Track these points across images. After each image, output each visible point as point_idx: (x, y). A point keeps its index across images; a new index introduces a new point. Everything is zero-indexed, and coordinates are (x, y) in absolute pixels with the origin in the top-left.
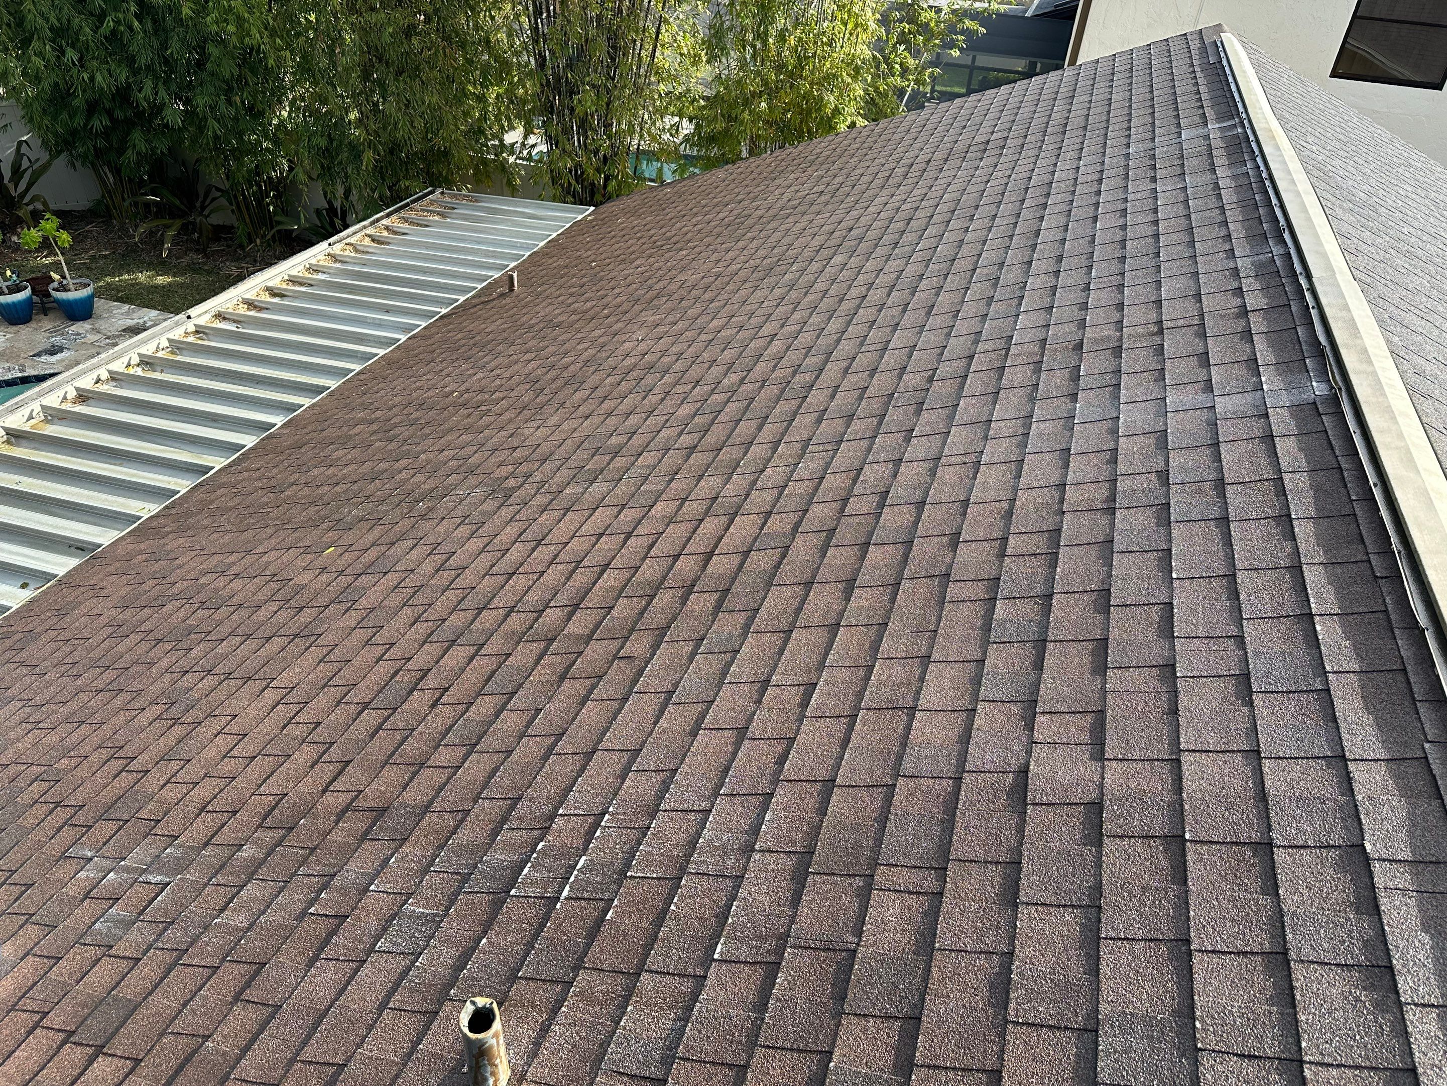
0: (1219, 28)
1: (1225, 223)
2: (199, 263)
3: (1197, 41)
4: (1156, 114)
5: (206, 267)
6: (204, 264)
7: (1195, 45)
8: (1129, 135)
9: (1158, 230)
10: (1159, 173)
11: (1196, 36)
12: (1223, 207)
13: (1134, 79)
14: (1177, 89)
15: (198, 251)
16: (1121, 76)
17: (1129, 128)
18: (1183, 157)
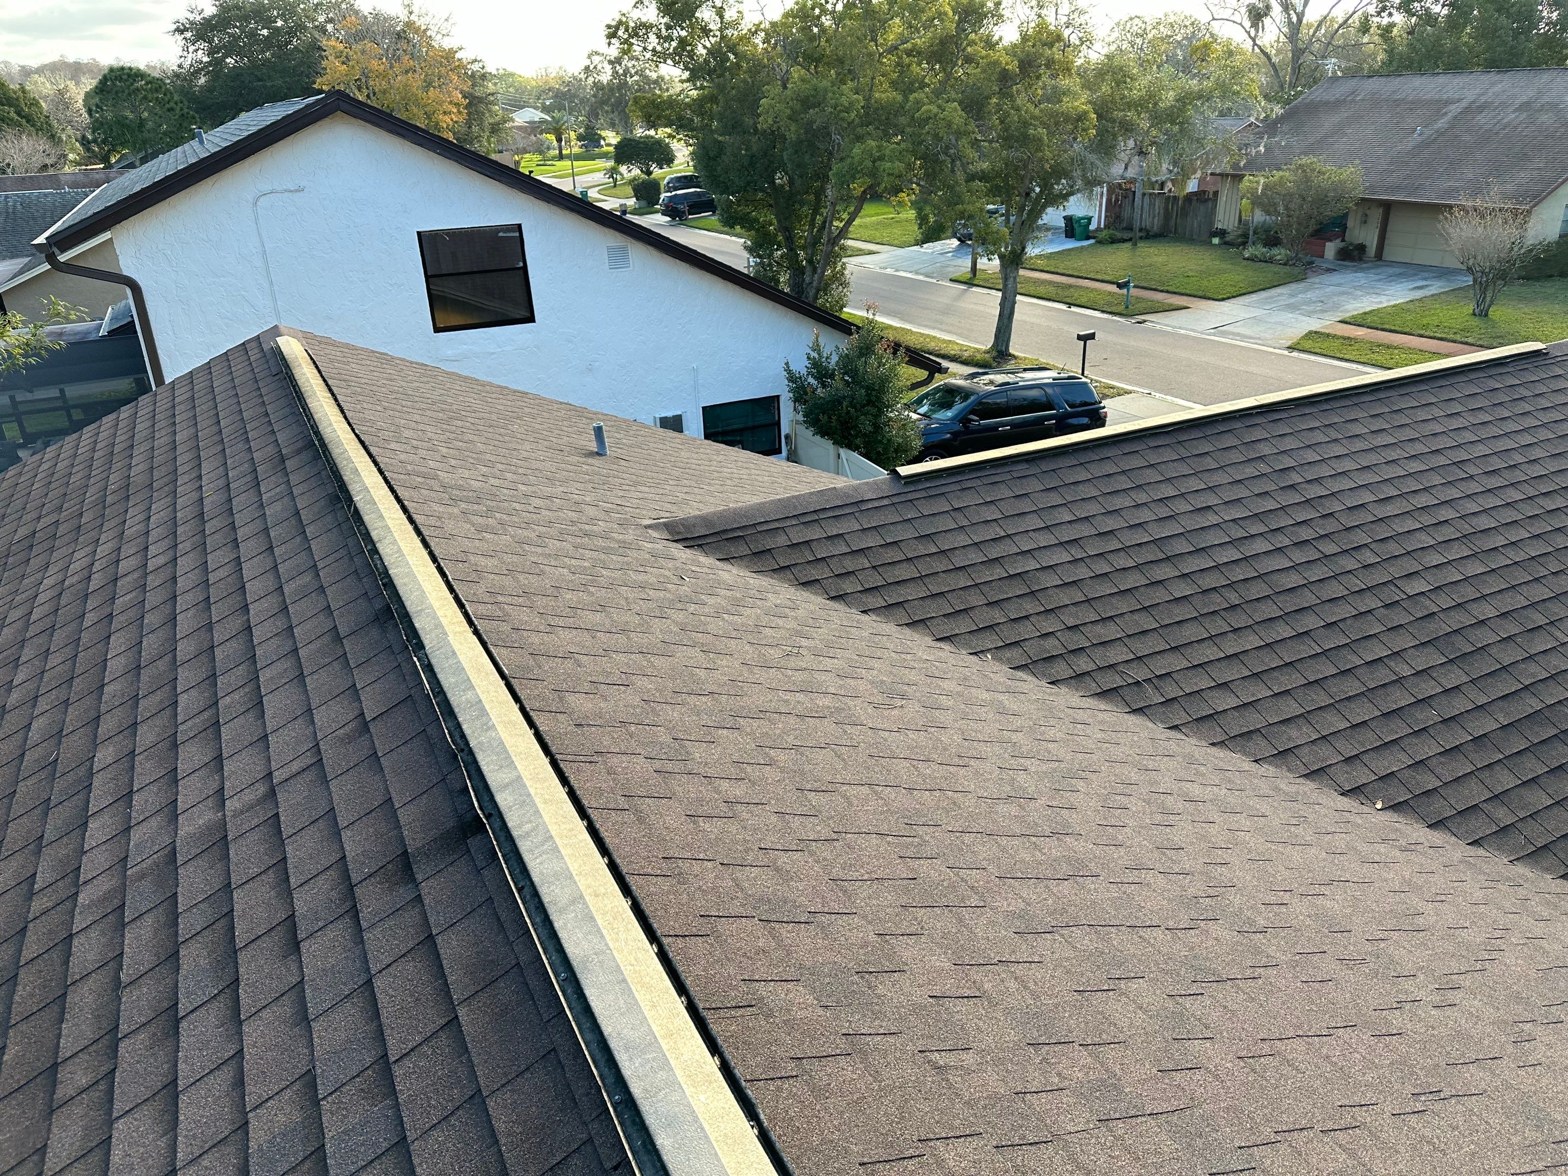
0: (275, 332)
1: (322, 589)
3: (256, 351)
4: (227, 451)
7: (254, 355)
8: (201, 487)
9: (248, 620)
10: (241, 534)
11: (254, 344)
12: (315, 565)
13: (198, 409)
14: (244, 414)
16: (182, 407)
17: (200, 477)
18: (262, 504)
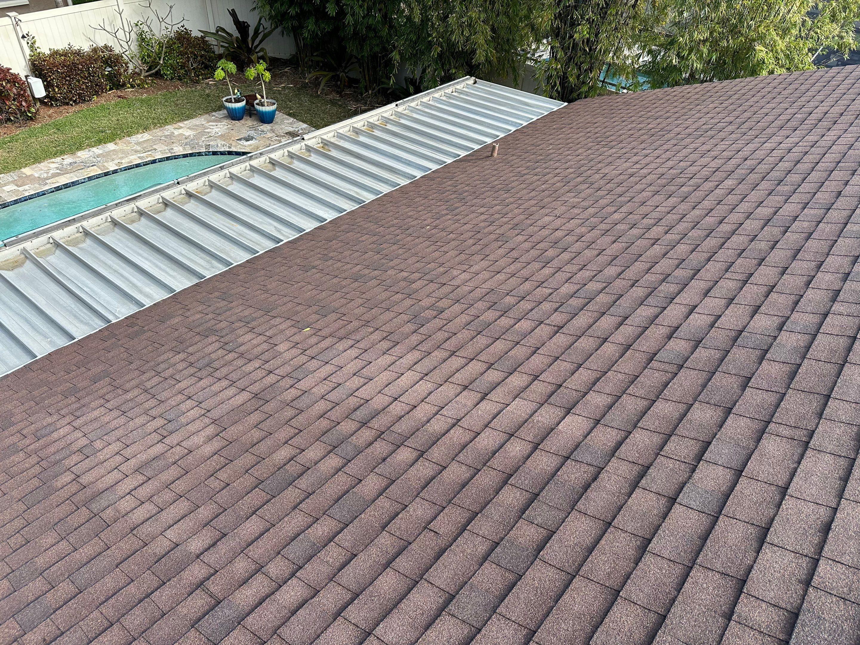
2: (336, 100)
5: (340, 103)
6: (339, 100)
15: (338, 92)
